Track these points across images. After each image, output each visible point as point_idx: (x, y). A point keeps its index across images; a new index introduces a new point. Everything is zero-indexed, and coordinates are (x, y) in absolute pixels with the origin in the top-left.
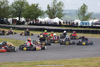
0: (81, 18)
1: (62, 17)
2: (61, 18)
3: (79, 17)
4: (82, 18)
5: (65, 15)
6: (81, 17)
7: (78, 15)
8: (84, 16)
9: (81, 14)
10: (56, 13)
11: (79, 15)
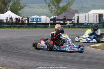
0: (54, 11)
1: (20, 9)
2: (19, 12)
3: (49, 9)
4: (56, 11)
5: (25, 6)
6: (53, 9)
7: (47, 7)
8: (59, 7)
9: (54, 4)
10: (11, 4)
11: (49, 6)
